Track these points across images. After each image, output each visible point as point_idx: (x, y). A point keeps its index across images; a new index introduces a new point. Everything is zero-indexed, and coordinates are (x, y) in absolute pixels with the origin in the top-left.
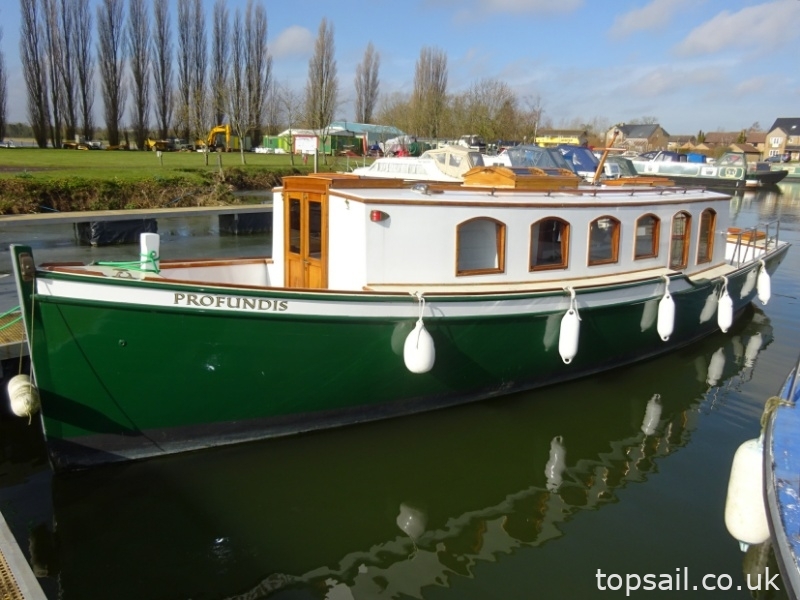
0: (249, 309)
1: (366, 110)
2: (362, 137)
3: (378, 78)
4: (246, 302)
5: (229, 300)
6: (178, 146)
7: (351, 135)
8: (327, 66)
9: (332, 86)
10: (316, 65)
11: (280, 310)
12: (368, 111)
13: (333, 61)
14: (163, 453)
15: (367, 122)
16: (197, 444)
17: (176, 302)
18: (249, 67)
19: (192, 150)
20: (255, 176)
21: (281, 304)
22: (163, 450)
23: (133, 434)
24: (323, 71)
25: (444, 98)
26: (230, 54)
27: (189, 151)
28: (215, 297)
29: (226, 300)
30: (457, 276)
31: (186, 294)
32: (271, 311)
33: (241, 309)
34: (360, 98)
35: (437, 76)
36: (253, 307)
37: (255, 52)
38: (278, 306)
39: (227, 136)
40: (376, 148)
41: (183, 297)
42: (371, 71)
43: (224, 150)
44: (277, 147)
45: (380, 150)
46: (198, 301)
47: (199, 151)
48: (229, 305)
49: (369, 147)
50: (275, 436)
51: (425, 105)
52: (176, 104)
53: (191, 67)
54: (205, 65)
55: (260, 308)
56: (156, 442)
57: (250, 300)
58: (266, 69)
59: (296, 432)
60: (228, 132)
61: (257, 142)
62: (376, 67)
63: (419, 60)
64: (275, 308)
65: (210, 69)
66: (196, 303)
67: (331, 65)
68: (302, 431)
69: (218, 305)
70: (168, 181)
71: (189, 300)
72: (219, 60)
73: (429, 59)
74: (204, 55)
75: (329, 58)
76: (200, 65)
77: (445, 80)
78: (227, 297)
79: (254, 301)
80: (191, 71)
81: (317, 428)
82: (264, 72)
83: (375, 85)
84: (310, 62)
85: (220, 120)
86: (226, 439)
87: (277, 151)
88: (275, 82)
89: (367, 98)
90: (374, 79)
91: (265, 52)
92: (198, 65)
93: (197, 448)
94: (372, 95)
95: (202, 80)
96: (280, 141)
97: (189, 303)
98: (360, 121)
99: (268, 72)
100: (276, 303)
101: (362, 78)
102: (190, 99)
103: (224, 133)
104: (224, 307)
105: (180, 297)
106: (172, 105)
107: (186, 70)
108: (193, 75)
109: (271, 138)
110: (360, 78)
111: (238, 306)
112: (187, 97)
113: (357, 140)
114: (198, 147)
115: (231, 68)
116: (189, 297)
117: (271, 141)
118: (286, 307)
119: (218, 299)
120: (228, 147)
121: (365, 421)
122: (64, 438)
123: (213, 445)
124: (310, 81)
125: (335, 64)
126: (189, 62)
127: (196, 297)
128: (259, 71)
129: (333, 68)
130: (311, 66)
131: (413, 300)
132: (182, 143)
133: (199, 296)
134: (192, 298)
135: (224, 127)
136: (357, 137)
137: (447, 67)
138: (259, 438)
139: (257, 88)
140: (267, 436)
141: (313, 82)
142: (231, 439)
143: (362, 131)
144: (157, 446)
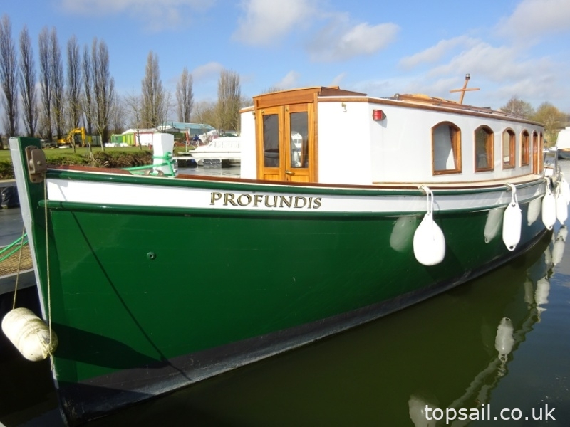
0: (285, 208)
1: (186, 114)
2: (185, 132)
3: (192, 92)
4: (283, 199)
5: (267, 198)
6: (44, 145)
7: (177, 131)
8: (155, 84)
9: (159, 99)
10: (147, 84)
11: (314, 207)
12: (187, 114)
13: (159, 81)
14: (189, 382)
15: (187, 121)
16: (223, 367)
17: (213, 203)
18: (97, 87)
19: (55, 147)
20: (118, 157)
21: (316, 202)
22: (189, 379)
23: (160, 365)
24: (152, 87)
25: (240, 104)
26: (81, 76)
27: (53, 148)
28: (252, 195)
29: (263, 199)
30: (434, 175)
31: (223, 193)
32: (305, 209)
33: (278, 209)
34: (181, 106)
35: (234, 90)
36: (289, 205)
37: (101, 76)
38: (313, 204)
39: (83, 136)
40: (197, 139)
41: (220, 196)
42: (187, 87)
43: (80, 146)
44: (122, 142)
45: (200, 140)
46: (235, 200)
47: (60, 147)
48: (267, 204)
49: (191, 139)
50: (295, 346)
51: (227, 109)
52: (40, 114)
53: (51, 87)
54: (62, 85)
55: (296, 206)
56: (183, 372)
57: (287, 197)
58: (109, 87)
59: (312, 341)
60: (83, 132)
61: (106, 140)
62: (191, 84)
63: (220, 79)
64: (310, 207)
65: (66, 87)
66: (233, 204)
67: (158, 84)
68: (318, 338)
69: (256, 205)
70: (53, 161)
71: (226, 200)
72: (73, 82)
73: (227, 78)
74: (61, 78)
75: (156, 79)
76: (58, 84)
77: (239, 92)
78: (264, 194)
79: (291, 198)
80: (51, 89)
81: (331, 333)
82: (108, 89)
83: (190, 96)
84: (143, 81)
85: (76, 124)
86: (251, 357)
87: (122, 145)
88: (117, 97)
89: (185, 106)
90: (190, 92)
91: (108, 75)
92: (56, 85)
93: (223, 371)
94: (189, 103)
95: (60, 96)
96: (124, 138)
97: (226, 204)
98: (181, 121)
99: (111, 89)
100: (310, 199)
101: (181, 92)
102: (51, 110)
103: (80, 134)
104: (262, 207)
105: (216, 197)
106: (37, 115)
107: (47, 89)
108: (52, 93)
109: (117, 135)
110: (179, 92)
111: (275, 206)
112: (49, 109)
113: (182, 134)
114: (60, 145)
115: (83, 88)
116: (226, 195)
117: (117, 138)
118: (319, 204)
119: (256, 197)
120: (83, 144)
121: (368, 320)
122: (79, 382)
123: (238, 365)
124: (143, 95)
125: (161, 82)
126: (50, 83)
127: (233, 196)
128: (104, 89)
129: (160, 86)
130: (143, 85)
131: (421, 194)
132: (46, 142)
133: (237, 194)
134: (229, 197)
135: (80, 129)
136: (182, 132)
137: (240, 83)
138: (281, 351)
139: (104, 101)
140: (288, 349)
141: (146, 95)
142: (256, 356)
143: (185, 128)
144: (185, 376)
